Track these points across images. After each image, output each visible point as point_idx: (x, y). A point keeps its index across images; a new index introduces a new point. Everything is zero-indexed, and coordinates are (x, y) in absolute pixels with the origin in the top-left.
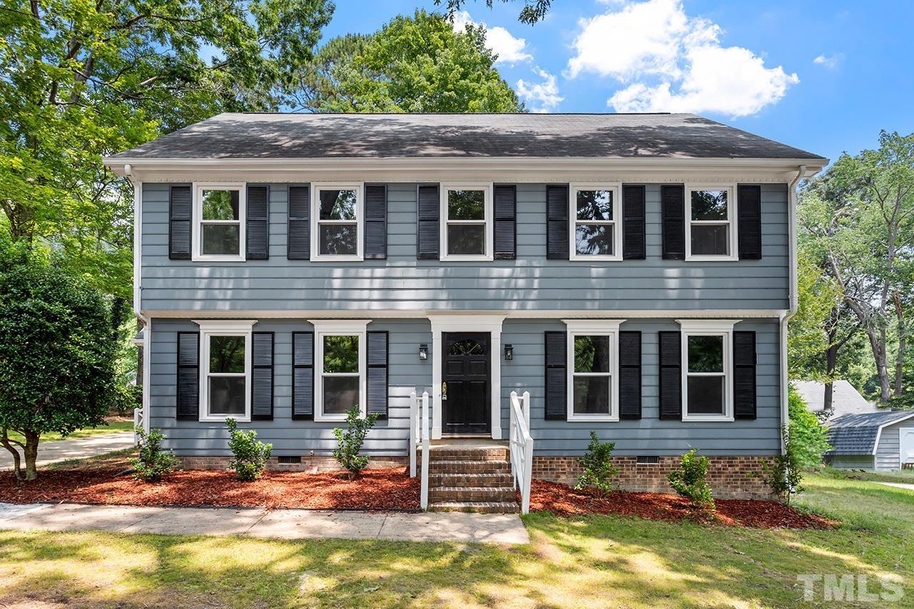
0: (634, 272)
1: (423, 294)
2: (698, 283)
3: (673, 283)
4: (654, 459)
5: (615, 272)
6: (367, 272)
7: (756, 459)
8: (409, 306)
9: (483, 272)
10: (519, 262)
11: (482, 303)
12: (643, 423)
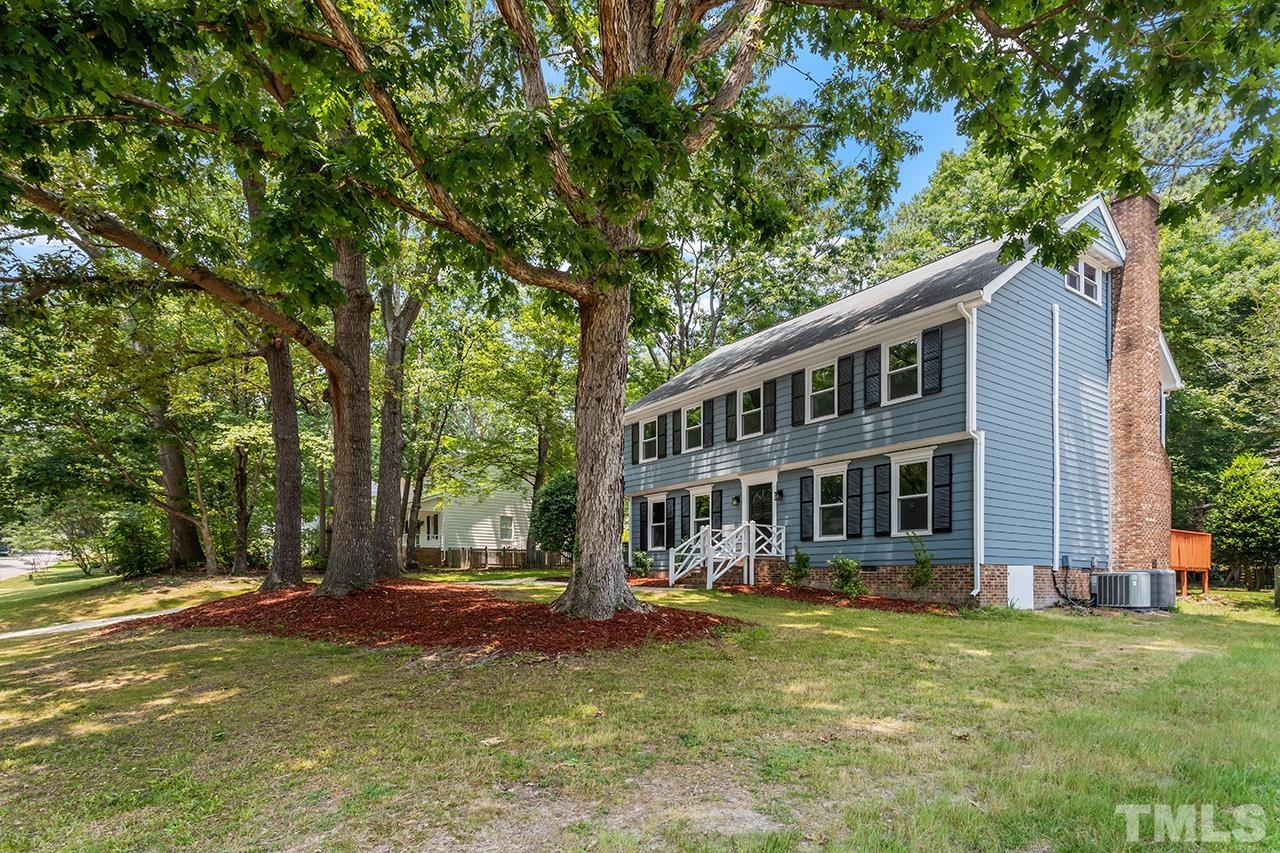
0: (846, 424)
1: (729, 464)
2: (888, 423)
3: (868, 428)
4: (874, 568)
5: (837, 426)
6: (705, 456)
7: (954, 567)
8: (723, 474)
9: (759, 443)
10: (778, 432)
11: (761, 464)
12: (865, 540)
